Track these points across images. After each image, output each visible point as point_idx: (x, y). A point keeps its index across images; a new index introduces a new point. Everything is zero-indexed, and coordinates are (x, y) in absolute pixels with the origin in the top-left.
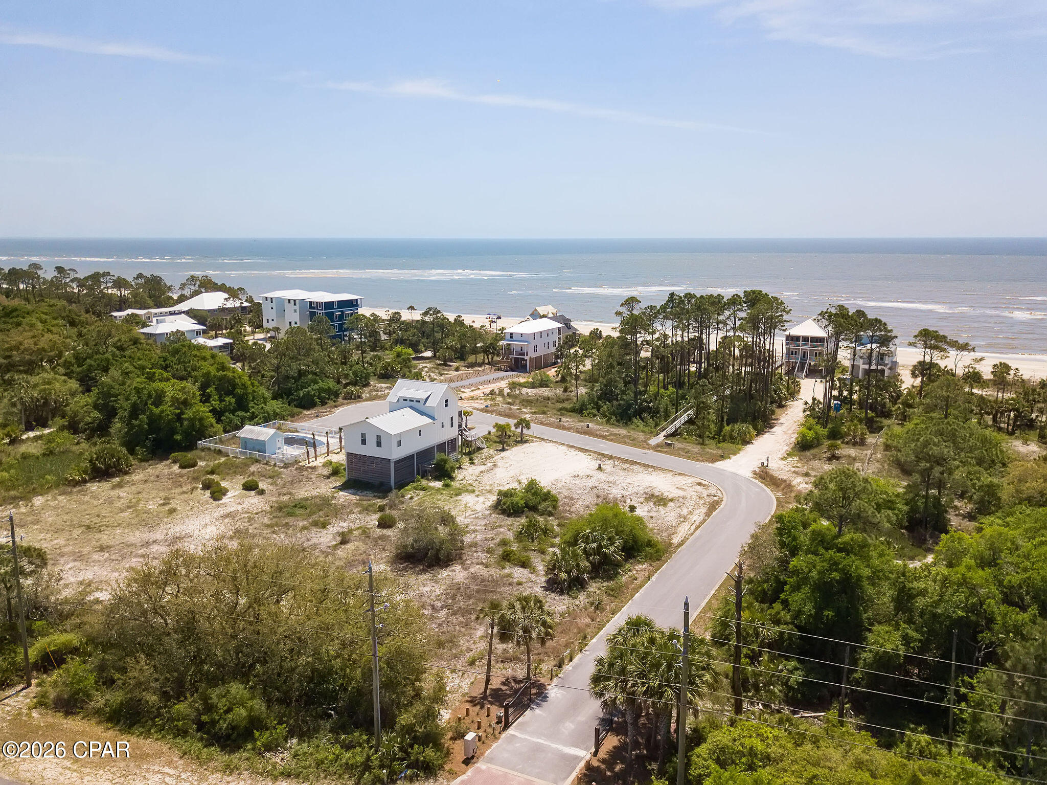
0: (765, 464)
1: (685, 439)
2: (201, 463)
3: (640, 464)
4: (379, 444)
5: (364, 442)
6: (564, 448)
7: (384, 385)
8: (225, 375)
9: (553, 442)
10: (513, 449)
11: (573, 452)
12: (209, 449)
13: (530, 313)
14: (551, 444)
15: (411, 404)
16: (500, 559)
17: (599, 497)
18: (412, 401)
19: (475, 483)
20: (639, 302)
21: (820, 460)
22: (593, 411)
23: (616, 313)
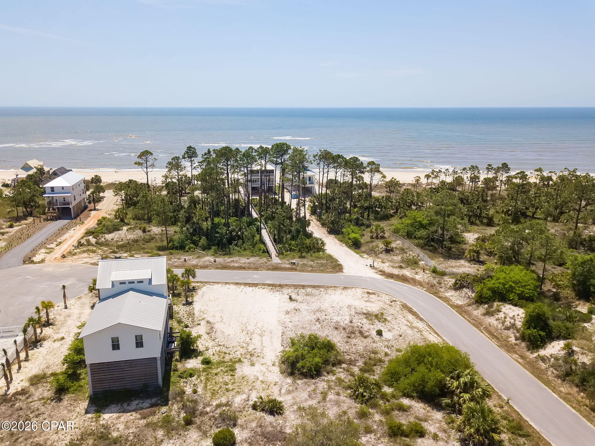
0: (372, 265)
3: (309, 286)
4: (139, 344)
5: (116, 346)
6: (232, 287)
9: (218, 283)
10: (195, 299)
11: (249, 289)
13: (22, 166)
14: (216, 286)
15: (132, 286)
16: (390, 436)
17: (336, 328)
18: (133, 282)
19: (224, 350)
20: (152, 154)
21: (381, 253)
22: (192, 245)
23: (136, 163)
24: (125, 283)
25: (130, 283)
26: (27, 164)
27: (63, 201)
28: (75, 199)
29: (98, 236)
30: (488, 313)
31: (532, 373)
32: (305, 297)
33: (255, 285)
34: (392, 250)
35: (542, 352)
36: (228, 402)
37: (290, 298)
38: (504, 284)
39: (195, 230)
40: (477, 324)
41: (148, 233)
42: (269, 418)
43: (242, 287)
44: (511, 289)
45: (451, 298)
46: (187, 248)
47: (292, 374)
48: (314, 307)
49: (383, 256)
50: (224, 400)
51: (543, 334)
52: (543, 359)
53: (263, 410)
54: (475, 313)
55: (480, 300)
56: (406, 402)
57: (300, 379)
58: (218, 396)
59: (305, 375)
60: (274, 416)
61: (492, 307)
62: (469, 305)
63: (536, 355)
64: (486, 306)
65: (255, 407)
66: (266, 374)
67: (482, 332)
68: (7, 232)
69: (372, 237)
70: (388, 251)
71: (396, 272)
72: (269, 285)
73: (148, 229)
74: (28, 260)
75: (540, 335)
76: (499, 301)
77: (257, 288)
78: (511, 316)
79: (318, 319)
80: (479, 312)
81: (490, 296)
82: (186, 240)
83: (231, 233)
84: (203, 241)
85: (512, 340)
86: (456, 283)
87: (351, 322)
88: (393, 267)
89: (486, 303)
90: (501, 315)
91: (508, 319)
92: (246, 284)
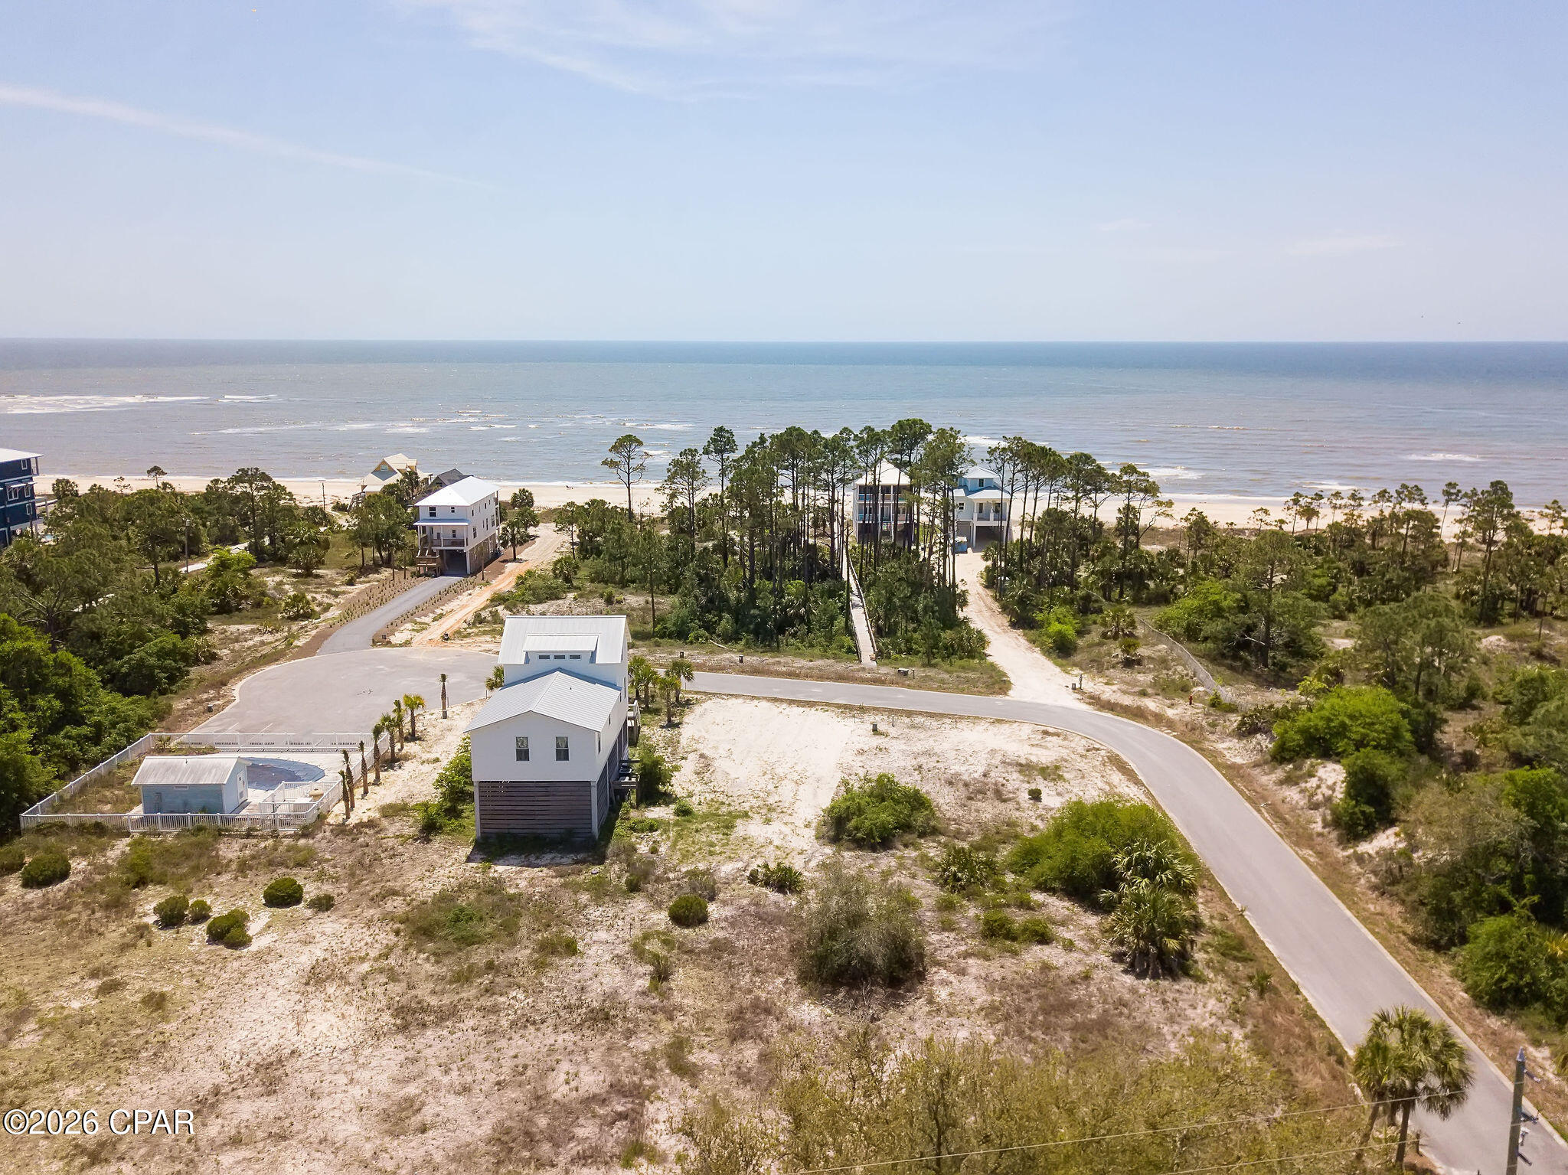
0: (1078, 686)
1: (896, 659)
2: (79, 865)
3: (920, 713)
4: (563, 754)
5: (523, 755)
6: (764, 704)
7: (243, 628)
8: (26, 650)
9: (736, 696)
10: (686, 719)
11: (796, 710)
12: (63, 826)
13: (373, 468)
14: (733, 701)
15: (559, 663)
16: (985, 937)
17: (951, 783)
18: (563, 657)
19: (722, 798)
20: (640, 443)
21: (1113, 667)
22: (702, 631)
23: (605, 463)
24: (548, 657)
25: (556, 657)
26: (384, 462)
27: (451, 537)
28: (475, 535)
29: (515, 606)
30: (1289, 781)
31: (1324, 879)
32: (906, 730)
33: (810, 704)
34: (1139, 662)
35: (1365, 848)
36: (708, 870)
37: (875, 730)
38: (1329, 720)
39: (711, 601)
40: (1257, 798)
41: (618, 606)
42: (774, 896)
43: (785, 705)
44: (1342, 731)
45: (1225, 752)
46: (692, 635)
47: (835, 840)
48: (919, 747)
49: (1117, 673)
50: (702, 866)
51: (1369, 809)
52: (1360, 859)
53: (767, 884)
54: (1264, 779)
55: (1281, 755)
56: (1038, 897)
57: (849, 850)
58: (693, 859)
59: (859, 844)
60: (785, 893)
61: (1301, 769)
62: (1256, 765)
63: (1351, 851)
64: (1291, 766)
65: (753, 879)
66: (789, 838)
67: (1259, 811)
68: (344, 593)
69: (1104, 635)
70: (1129, 664)
71: (1127, 701)
72: (839, 706)
73: (617, 597)
74: (382, 640)
75: (1363, 813)
76: (1317, 757)
77: (813, 709)
78: (1330, 782)
79: (920, 767)
80: (1268, 779)
81: (1299, 745)
82: (692, 621)
83: (783, 610)
84: (726, 623)
85: (1318, 827)
86: (1243, 723)
87: (985, 775)
88: (1125, 692)
89: (1290, 761)
90: (1313, 782)
91: (1324, 789)
92: (791, 702)
